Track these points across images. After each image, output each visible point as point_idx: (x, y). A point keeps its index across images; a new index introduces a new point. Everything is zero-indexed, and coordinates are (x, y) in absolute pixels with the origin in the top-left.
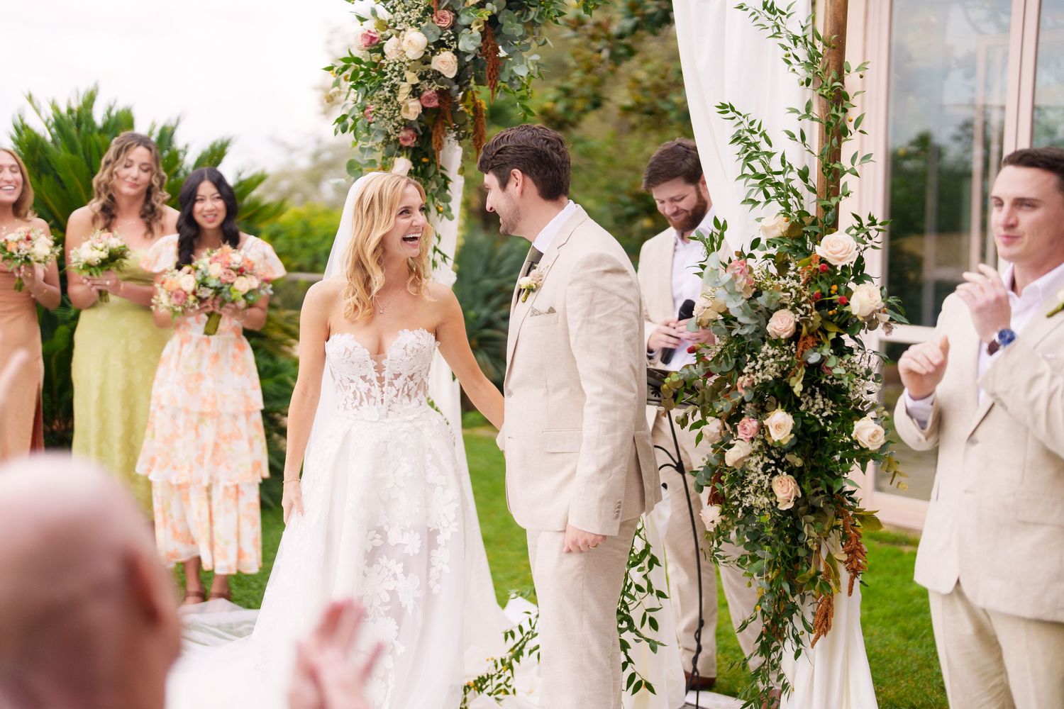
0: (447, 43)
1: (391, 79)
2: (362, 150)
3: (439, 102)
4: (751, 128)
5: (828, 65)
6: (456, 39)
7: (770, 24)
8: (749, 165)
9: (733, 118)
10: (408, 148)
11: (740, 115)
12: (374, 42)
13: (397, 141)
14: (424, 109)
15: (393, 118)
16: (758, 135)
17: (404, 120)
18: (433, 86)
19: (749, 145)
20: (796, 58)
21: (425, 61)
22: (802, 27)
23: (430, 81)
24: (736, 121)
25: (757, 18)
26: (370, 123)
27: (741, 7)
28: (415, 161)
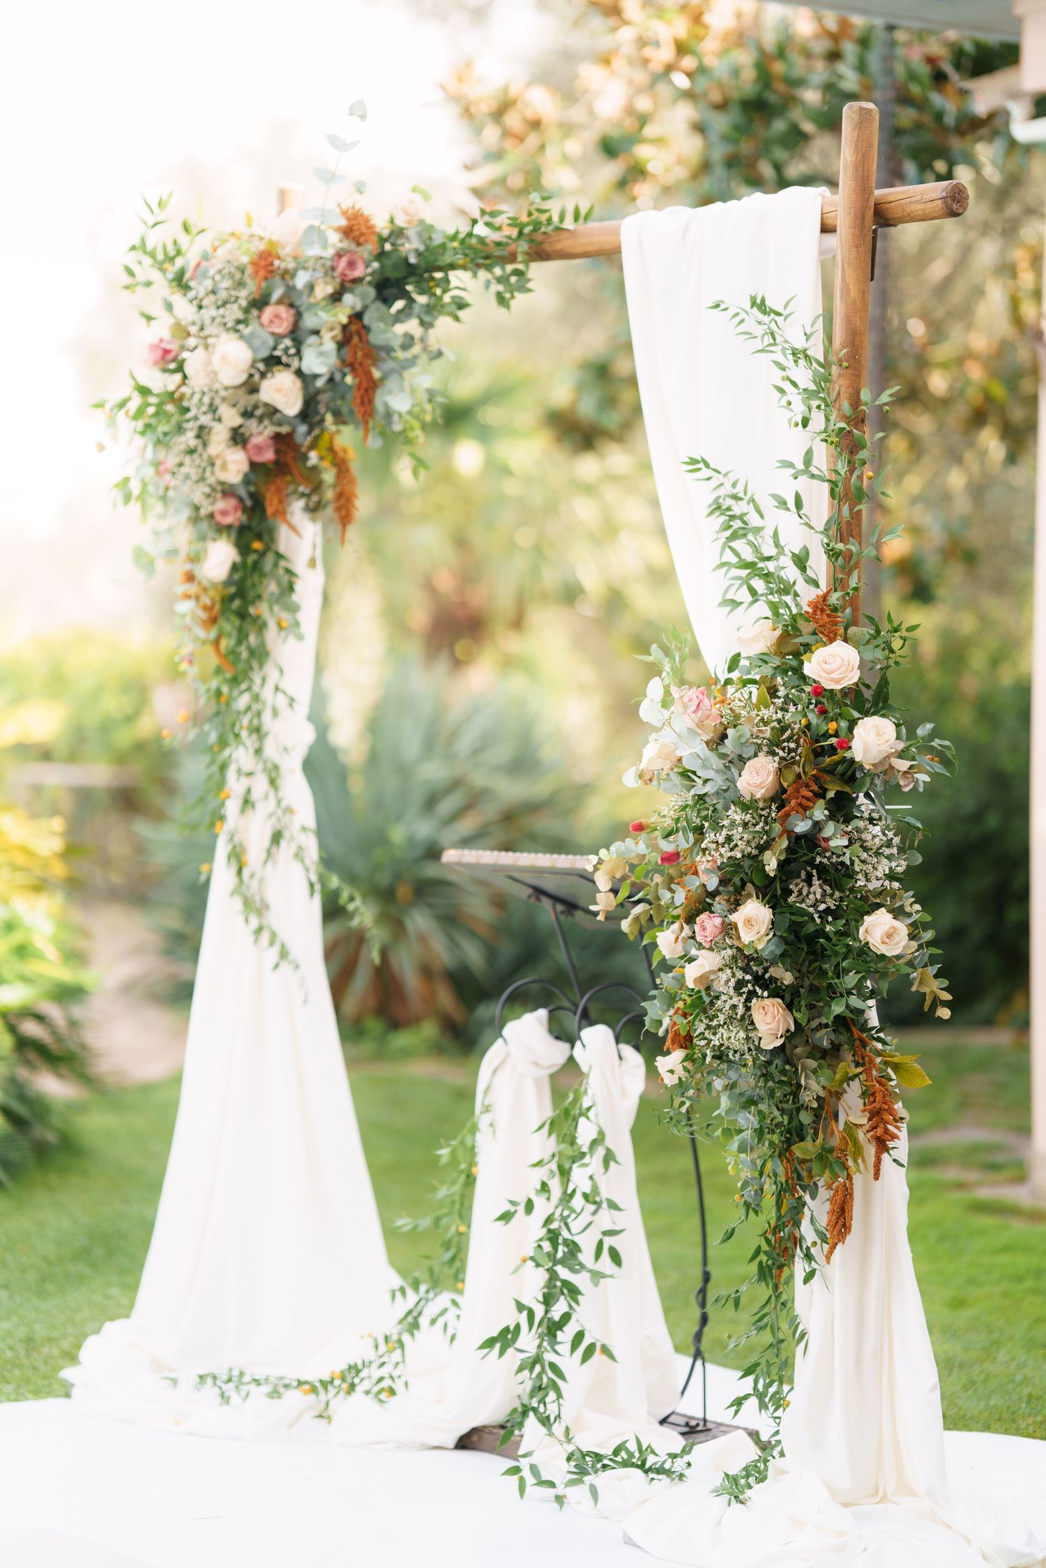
0: (284, 359)
1: (196, 418)
2: (156, 533)
3: (277, 452)
4: (735, 491)
5: (839, 394)
6: (299, 353)
7: (759, 331)
8: (731, 548)
9: (709, 479)
10: (229, 527)
11: (719, 473)
12: (170, 356)
13: (211, 516)
14: (253, 465)
15: (202, 479)
16: (745, 502)
17: (222, 483)
18: (266, 427)
19: (732, 517)
20: (794, 384)
21: (251, 387)
22: (806, 334)
23: (261, 419)
24: (714, 482)
25: (742, 321)
26: (167, 489)
27: (718, 306)
28: (243, 547)
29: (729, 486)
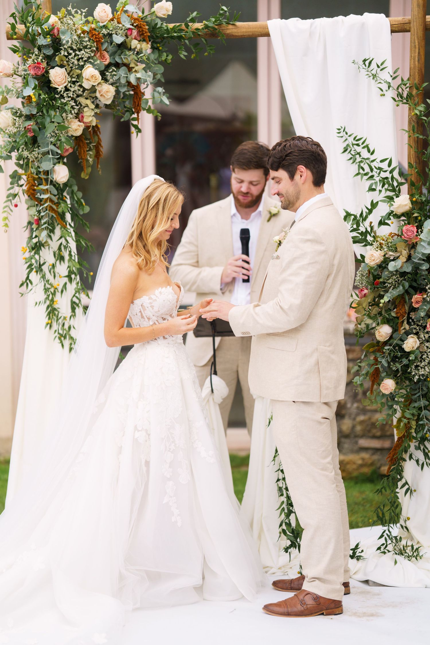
0: (109, 77)
4: (356, 143)
6: (117, 74)
9: (342, 137)
11: (348, 134)
16: (361, 147)
21: (93, 90)
22: (391, 77)
24: (344, 139)
29: (351, 140)
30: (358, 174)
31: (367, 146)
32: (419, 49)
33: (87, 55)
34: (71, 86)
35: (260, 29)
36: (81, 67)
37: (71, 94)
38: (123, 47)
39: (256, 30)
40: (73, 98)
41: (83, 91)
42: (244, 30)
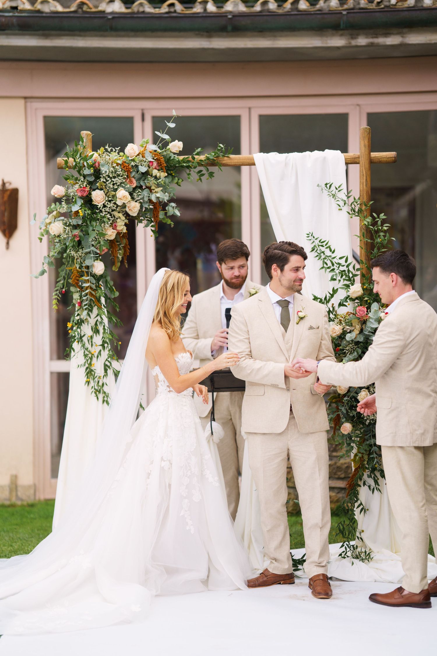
0: (135, 196)
4: (321, 244)
9: (310, 240)
11: (314, 238)
14: (118, 234)
16: (325, 248)
21: (124, 206)
22: (347, 196)
29: (317, 242)
30: (323, 268)
31: (329, 247)
32: (366, 177)
33: (120, 181)
34: (107, 204)
35: (248, 161)
36: (116, 190)
37: (107, 210)
38: (146, 174)
39: (245, 161)
40: (109, 213)
41: (117, 207)
42: (236, 161)
